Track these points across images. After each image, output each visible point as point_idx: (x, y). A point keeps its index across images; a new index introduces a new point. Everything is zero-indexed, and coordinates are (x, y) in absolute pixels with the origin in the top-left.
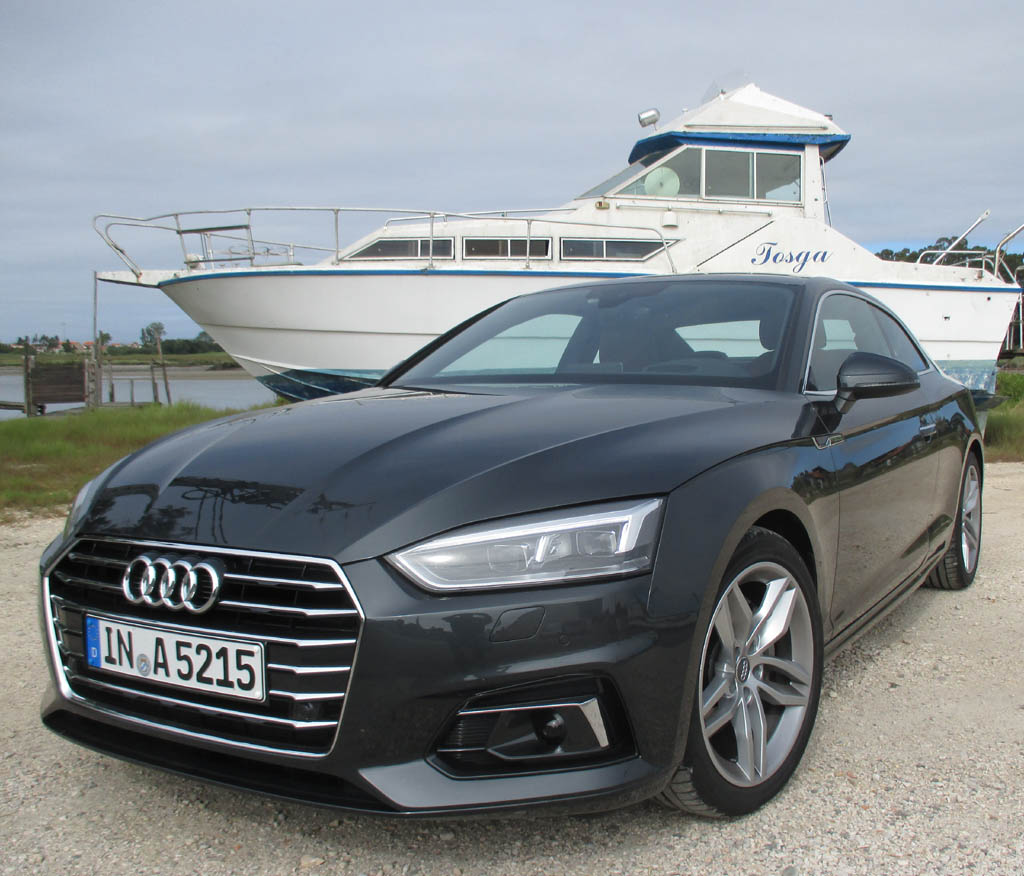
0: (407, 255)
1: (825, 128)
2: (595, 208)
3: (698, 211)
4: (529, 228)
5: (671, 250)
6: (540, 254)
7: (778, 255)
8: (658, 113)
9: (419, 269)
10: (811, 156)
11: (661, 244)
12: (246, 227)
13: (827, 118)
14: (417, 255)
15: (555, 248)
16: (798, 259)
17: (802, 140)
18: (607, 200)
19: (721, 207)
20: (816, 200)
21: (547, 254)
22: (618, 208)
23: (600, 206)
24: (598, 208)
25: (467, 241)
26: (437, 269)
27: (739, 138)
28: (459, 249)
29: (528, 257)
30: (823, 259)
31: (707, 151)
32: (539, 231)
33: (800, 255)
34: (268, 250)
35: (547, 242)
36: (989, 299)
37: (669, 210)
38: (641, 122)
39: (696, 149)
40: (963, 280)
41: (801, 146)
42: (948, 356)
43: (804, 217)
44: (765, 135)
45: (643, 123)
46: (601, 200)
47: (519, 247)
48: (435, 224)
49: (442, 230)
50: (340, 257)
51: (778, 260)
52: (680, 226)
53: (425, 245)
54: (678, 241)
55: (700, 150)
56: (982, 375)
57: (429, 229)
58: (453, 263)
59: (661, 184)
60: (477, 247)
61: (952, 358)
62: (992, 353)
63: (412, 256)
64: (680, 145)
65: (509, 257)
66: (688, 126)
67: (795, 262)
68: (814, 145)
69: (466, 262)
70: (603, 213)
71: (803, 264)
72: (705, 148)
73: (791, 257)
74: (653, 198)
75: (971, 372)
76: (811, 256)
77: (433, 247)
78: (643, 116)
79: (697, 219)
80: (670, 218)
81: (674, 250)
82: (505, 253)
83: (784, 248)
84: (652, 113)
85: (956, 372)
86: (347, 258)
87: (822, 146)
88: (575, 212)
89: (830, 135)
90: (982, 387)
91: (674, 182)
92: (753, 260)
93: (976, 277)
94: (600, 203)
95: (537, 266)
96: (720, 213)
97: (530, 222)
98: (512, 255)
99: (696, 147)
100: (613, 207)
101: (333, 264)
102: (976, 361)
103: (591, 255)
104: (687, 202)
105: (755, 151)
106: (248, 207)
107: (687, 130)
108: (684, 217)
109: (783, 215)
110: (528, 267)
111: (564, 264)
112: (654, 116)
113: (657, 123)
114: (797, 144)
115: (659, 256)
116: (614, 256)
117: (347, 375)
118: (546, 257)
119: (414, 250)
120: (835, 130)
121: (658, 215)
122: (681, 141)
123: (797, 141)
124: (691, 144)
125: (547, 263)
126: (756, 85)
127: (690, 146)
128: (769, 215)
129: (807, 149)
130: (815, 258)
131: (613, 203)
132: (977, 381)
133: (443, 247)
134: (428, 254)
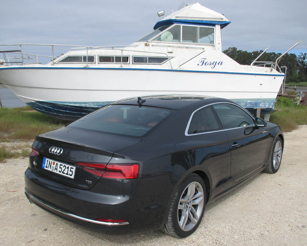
0: (78, 62)
1: (222, 19)
2: (144, 46)
3: (179, 47)
4: (122, 53)
5: (171, 60)
6: (125, 62)
7: (206, 62)
8: (164, 12)
9: (83, 67)
10: (217, 28)
11: (168, 58)
12: (20, 51)
13: (222, 15)
14: (82, 62)
15: (131, 59)
16: (213, 64)
17: (215, 23)
18: (148, 43)
19: (187, 46)
20: (219, 44)
21: (128, 62)
22: (152, 46)
23: (146, 45)
24: (145, 46)
25: (99, 57)
26: (89, 67)
27: (194, 22)
28: (97, 59)
29: (121, 63)
30: (221, 64)
31: (182, 26)
32: (125, 54)
33: (214, 62)
34: (29, 57)
35: (128, 57)
36: (275, 78)
37: (170, 46)
38: (158, 15)
39: (179, 25)
40: (266, 72)
41: (214, 25)
42: (261, 97)
43: (215, 49)
44: (202, 21)
45: (159, 15)
46: (146, 43)
47: (118, 59)
48: (88, 51)
49: (91, 53)
50: (54, 62)
51: (206, 65)
52: (173, 52)
53: (85, 58)
54: (173, 57)
55: (180, 26)
56: (271, 103)
57: (86, 52)
58: (95, 65)
59: (167, 37)
60: (104, 59)
61: (262, 98)
62: (275, 96)
63: (80, 62)
64: (173, 24)
65: (115, 63)
66: (176, 17)
67: (212, 65)
68: (218, 24)
69: (99, 64)
70: (148, 47)
71: (215, 66)
72: (182, 25)
73: (211, 63)
74: (164, 42)
75: (267, 103)
76: (217, 63)
77: (88, 59)
78: (159, 13)
79: (179, 50)
80: (170, 49)
81: (172, 60)
82: (113, 61)
83: (208, 60)
84: (162, 12)
85: (263, 102)
86: (57, 63)
87: (221, 25)
88: (137, 47)
89: (224, 21)
90: (271, 107)
91: (171, 37)
92: (198, 64)
93: (270, 70)
94: (146, 44)
95: (125, 66)
96: (187, 48)
97: (122, 50)
98: (115, 62)
99: (179, 24)
100: (150, 45)
101: (52, 65)
102: (269, 99)
103: (143, 62)
104: (176, 44)
105: (199, 26)
106: (20, 44)
107: (176, 19)
108: (175, 49)
109: (208, 48)
110: (121, 66)
111: (134, 65)
112: (163, 13)
113: (164, 15)
114: (213, 24)
115: (166, 63)
116: (151, 62)
117: (58, 103)
118: (127, 63)
119: (81, 61)
120: (225, 20)
121: (166, 48)
122: (174, 22)
123: (213, 23)
124: (177, 23)
125: (128, 65)
126: (199, 3)
127: (177, 24)
128: (203, 49)
129: (216, 26)
130: (218, 64)
131: (151, 44)
132: (270, 105)
133: (91, 59)
134: (86, 61)
